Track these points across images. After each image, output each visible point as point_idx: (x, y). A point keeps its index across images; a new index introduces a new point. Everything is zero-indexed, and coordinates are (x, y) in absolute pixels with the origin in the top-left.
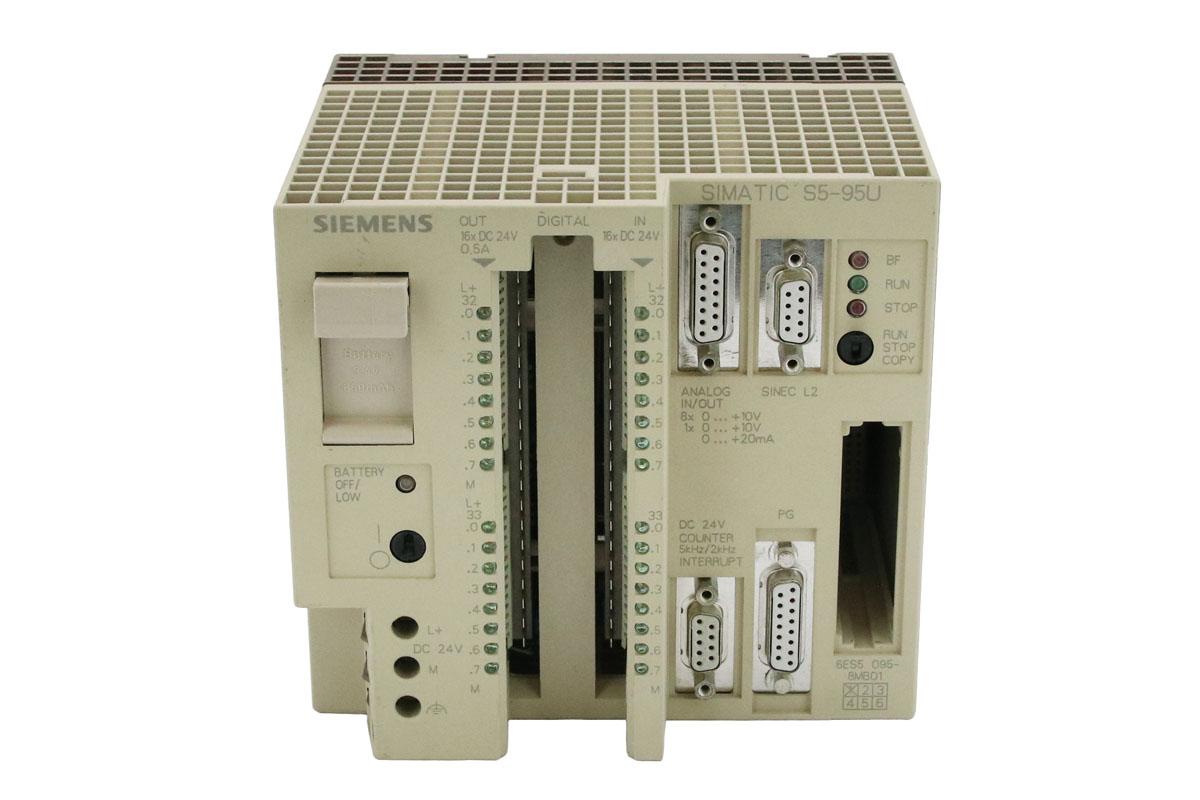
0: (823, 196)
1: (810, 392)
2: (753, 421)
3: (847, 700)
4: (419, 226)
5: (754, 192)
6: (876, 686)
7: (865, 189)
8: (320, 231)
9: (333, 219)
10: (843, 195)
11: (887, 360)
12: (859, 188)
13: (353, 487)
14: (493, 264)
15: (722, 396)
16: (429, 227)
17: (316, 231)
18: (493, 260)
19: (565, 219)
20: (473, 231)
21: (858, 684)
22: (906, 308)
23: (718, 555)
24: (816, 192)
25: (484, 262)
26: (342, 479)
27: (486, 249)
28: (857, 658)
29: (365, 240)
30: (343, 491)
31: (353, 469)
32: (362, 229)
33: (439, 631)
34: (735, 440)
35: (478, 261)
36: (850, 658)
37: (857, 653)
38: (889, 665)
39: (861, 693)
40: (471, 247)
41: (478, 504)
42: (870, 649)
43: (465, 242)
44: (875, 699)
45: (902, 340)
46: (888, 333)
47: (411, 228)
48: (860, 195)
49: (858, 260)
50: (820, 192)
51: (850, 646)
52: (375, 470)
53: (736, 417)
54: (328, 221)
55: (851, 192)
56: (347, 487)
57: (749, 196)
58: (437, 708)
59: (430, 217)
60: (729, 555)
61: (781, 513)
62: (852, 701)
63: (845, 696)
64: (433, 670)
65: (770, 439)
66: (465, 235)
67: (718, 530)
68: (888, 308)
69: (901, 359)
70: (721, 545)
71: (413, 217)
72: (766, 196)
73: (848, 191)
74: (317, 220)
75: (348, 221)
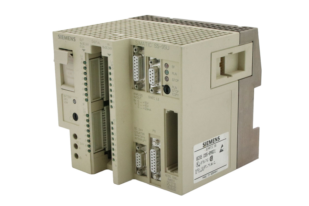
0: (158, 47)
1: (158, 99)
2: (147, 104)
3: (168, 186)
5: (145, 43)
6: (173, 184)
8: (59, 38)
9: (61, 36)
10: (162, 47)
11: (173, 94)
12: (165, 46)
13: (67, 100)
15: (141, 97)
16: (75, 41)
18: (86, 50)
19: (96, 42)
20: (82, 42)
21: (170, 182)
22: (176, 81)
23: (142, 138)
24: (157, 46)
25: (84, 50)
26: (65, 98)
27: (84, 47)
28: (170, 175)
29: (66, 42)
30: (65, 101)
31: (67, 96)
32: (65, 39)
33: (80, 139)
34: (144, 108)
36: (168, 174)
38: (176, 179)
39: (171, 185)
41: (85, 109)
43: (81, 45)
44: (173, 187)
45: (176, 89)
46: (173, 87)
47: (72, 40)
49: (166, 66)
51: (169, 171)
52: (70, 97)
53: (144, 102)
55: (164, 47)
57: (144, 45)
58: (81, 158)
59: (75, 38)
60: (144, 139)
61: (153, 130)
62: (169, 186)
63: (167, 184)
64: (80, 148)
65: (150, 110)
66: (80, 43)
67: (141, 131)
68: (173, 80)
69: (176, 95)
70: (142, 136)
71: (72, 37)
72: (147, 45)
73: (163, 46)
74: (59, 35)
75: (63, 37)
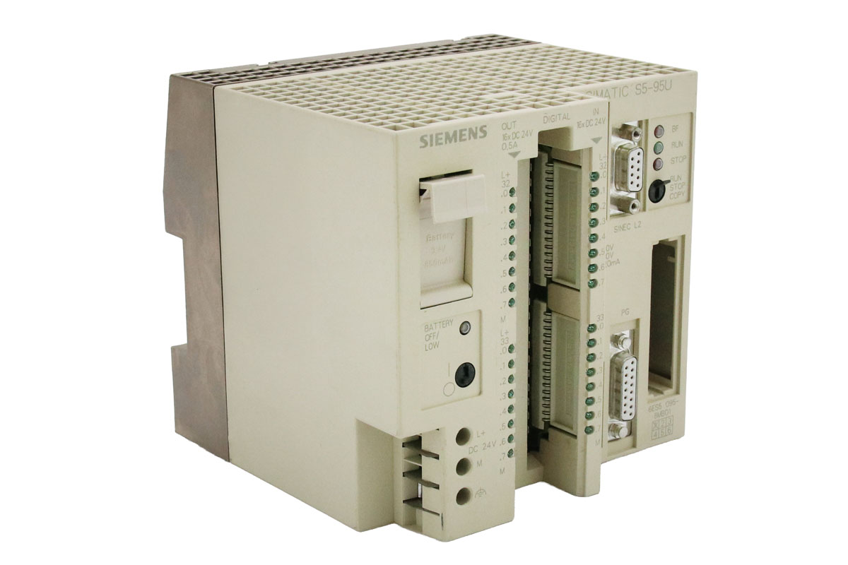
0: (644, 90)
1: (637, 225)
2: (610, 251)
3: (654, 433)
4: (480, 134)
5: (611, 92)
6: (667, 419)
7: (664, 83)
8: (423, 147)
9: (431, 136)
10: (654, 88)
11: (672, 196)
12: (662, 83)
13: (435, 337)
14: (519, 154)
16: (485, 133)
17: (421, 147)
18: (520, 152)
19: (558, 116)
20: (509, 133)
21: (659, 420)
22: (681, 159)
24: (641, 88)
25: (514, 155)
26: (429, 333)
27: (516, 145)
28: (658, 402)
29: (449, 150)
30: (429, 342)
31: (435, 324)
32: (448, 141)
33: (483, 433)
35: (511, 154)
36: (656, 403)
37: (656, 400)
38: (673, 403)
39: (660, 426)
40: (508, 144)
41: (507, 333)
42: (661, 396)
43: (505, 142)
44: (668, 428)
45: (679, 181)
46: (672, 178)
47: (475, 136)
48: (662, 88)
49: (658, 131)
50: (643, 88)
52: (447, 322)
54: (428, 139)
55: (659, 85)
56: (431, 338)
57: (608, 96)
58: (481, 491)
59: (485, 126)
61: (623, 311)
62: (656, 433)
63: (653, 431)
64: (479, 464)
65: (618, 262)
66: (504, 136)
68: (673, 161)
69: (678, 195)
71: (476, 128)
72: (617, 95)
73: (656, 85)
74: (422, 139)
75: (440, 136)
